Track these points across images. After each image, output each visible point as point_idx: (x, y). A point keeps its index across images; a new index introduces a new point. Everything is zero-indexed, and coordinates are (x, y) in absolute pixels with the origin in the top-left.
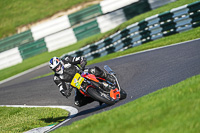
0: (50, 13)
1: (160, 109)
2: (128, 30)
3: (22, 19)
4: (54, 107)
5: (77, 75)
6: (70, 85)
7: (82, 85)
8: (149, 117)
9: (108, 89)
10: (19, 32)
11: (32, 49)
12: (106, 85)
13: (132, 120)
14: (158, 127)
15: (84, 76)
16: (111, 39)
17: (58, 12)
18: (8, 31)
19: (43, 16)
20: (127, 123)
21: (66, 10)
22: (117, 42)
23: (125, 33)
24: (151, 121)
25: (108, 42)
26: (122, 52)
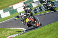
0: (19, 2)
1: (50, 29)
2: (41, 7)
3: (10, 3)
4: (19, 28)
5: (28, 19)
6: (25, 21)
7: (29, 21)
8: (47, 32)
9: (36, 23)
10: (9, 7)
11: (13, 12)
12: (36, 22)
13: (42, 33)
14: (49, 35)
15: (29, 19)
16: (36, 9)
17: (21, 1)
18: (6, 7)
19: (16, 3)
20: (40, 33)
21: (23, 1)
22: (38, 10)
23: (40, 8)
24: (48, 33)
25: (35, 10)
26: (39, 13)
